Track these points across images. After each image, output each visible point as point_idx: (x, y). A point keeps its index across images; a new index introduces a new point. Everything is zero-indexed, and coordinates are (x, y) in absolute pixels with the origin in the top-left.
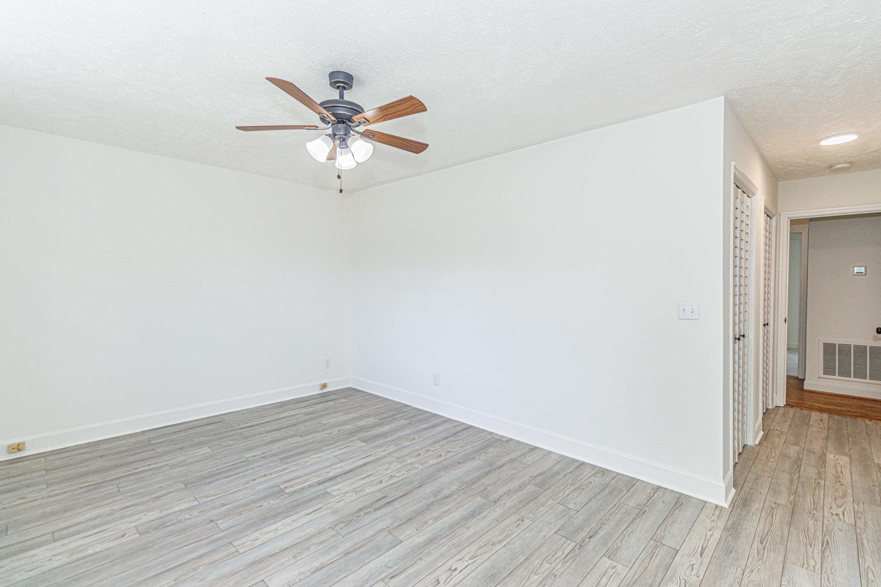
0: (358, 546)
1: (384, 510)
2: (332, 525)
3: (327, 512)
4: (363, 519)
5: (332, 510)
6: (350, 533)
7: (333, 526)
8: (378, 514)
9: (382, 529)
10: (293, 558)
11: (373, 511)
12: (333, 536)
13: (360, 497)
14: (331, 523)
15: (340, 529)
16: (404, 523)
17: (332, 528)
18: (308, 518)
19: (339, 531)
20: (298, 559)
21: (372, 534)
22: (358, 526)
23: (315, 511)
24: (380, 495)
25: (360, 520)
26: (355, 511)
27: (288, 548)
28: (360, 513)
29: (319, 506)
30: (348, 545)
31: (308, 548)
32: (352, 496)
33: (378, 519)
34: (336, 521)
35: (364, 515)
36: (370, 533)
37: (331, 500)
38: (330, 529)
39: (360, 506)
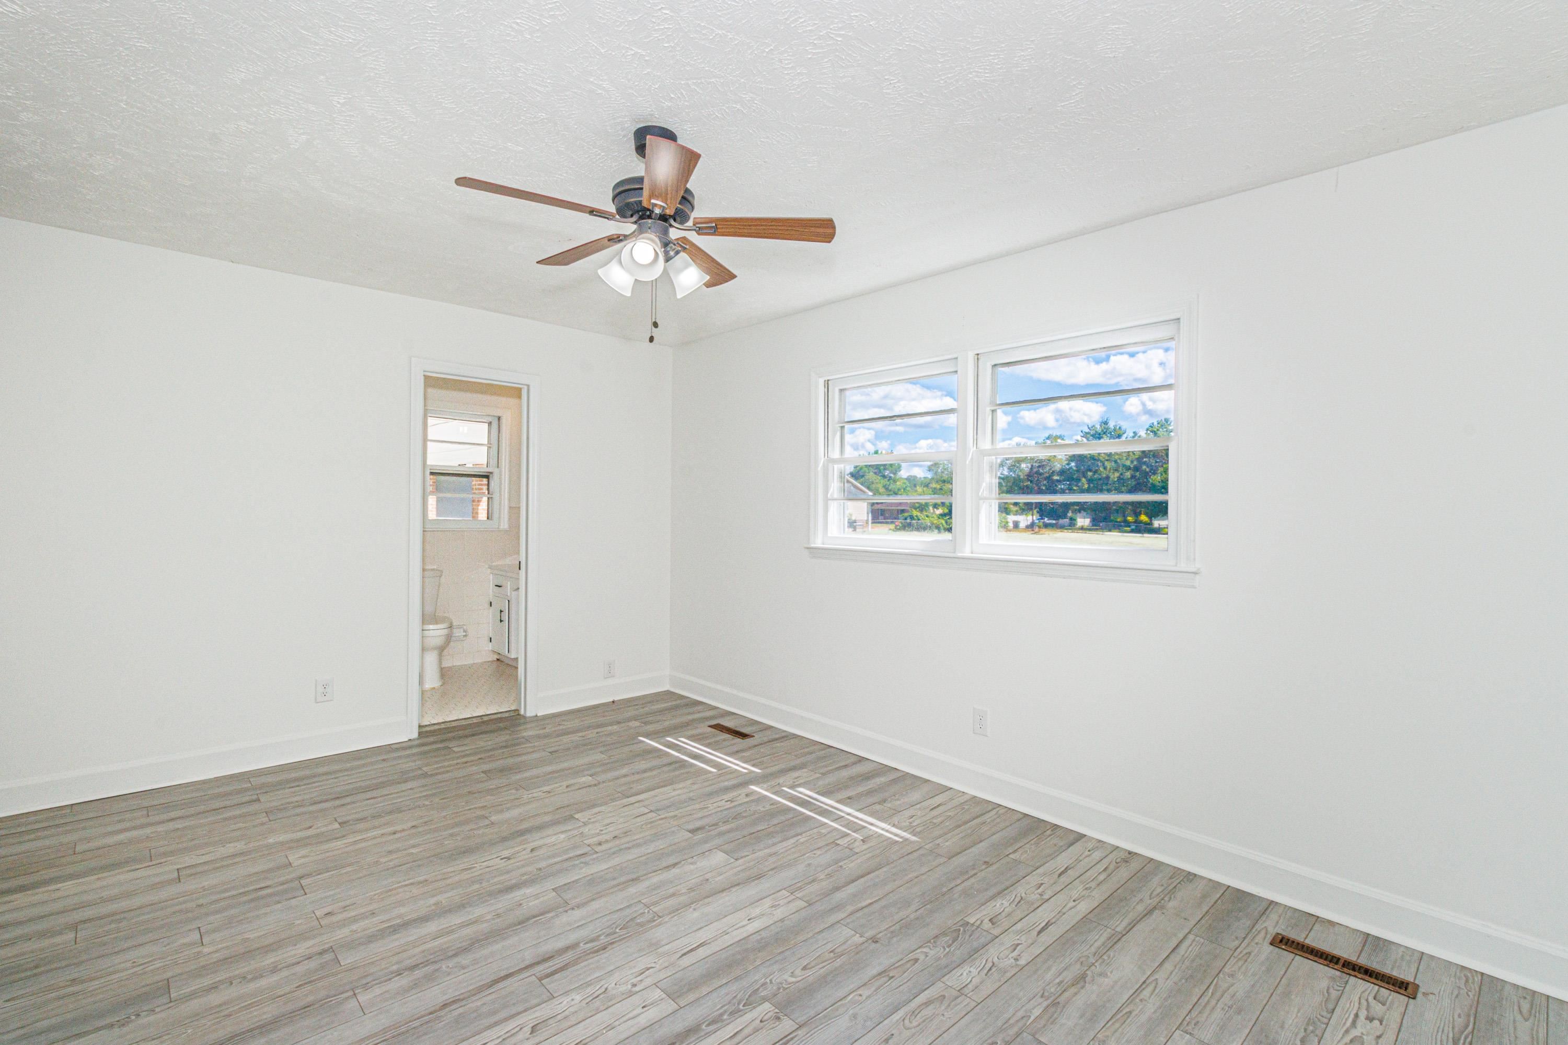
0: (620, 887)
1: (560, 944)
2: (657, 921)
3: (667, 947)
4: (602, 930)
5: (659, 950)
6: (628, 907)
7: (656, 918)
8: (572, 938)
9: (576, 908)
10: (707, 880)
11: (581, 945)
12: (655, 903)
13: (599, 979)
14: (660, 924)
15: (645, 913)
16: (534, 917)
17: (659, 916)
18: (702, 936)
19: (646, 911)
20: (701, 878)
21: (593, 903)
22: (615, 916)
23: (692, 950)
24: (552, 984)
25: (608, 927)
26: (614, 946)
27: (720, 892)
28: (607, 940)
29: (686, 961)
30: (632, 890)
31: (691, 890)
32: (616, 984)
33: (578, 927)
34: (652, 928)
35: (599, 936)
36: (595, 905)
37: (662, 975)
38: (660, 914)
39: (605, 955)
